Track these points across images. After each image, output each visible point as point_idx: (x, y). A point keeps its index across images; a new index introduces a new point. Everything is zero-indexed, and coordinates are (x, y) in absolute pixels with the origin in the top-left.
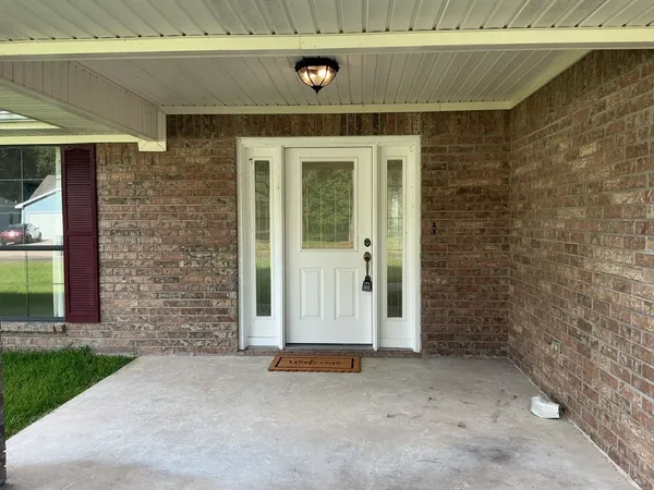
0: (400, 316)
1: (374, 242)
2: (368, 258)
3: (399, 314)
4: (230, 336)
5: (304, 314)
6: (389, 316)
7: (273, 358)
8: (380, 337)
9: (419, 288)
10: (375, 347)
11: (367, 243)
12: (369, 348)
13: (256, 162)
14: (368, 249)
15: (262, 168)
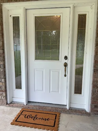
0: (81, 93)
1: (69, 58)
2: (66, 65)
3: (80, 92)
4: (2, 98)
5: (36, 89)
6: (75, 93)
7: (20, 109)
8: (70, 103)
9: (91, 83)
10: (68, 107)
11: (66, 58)
12: (65, 107)
13: (14, 18)
14: (66, 61)
15: (16, 20)
